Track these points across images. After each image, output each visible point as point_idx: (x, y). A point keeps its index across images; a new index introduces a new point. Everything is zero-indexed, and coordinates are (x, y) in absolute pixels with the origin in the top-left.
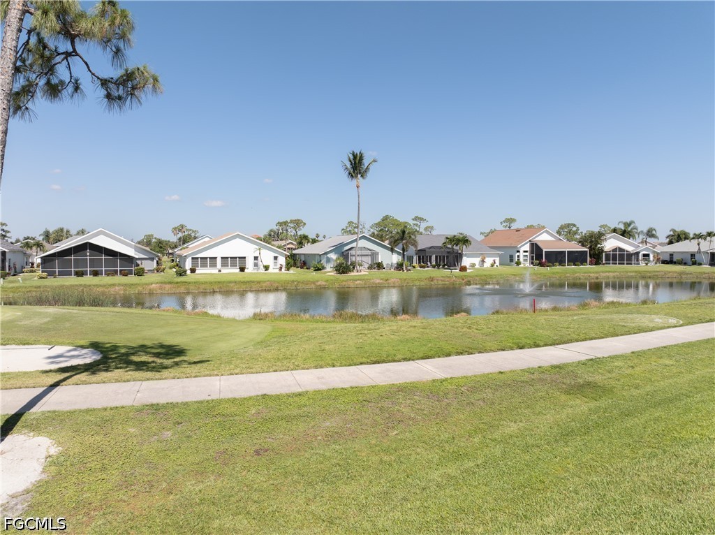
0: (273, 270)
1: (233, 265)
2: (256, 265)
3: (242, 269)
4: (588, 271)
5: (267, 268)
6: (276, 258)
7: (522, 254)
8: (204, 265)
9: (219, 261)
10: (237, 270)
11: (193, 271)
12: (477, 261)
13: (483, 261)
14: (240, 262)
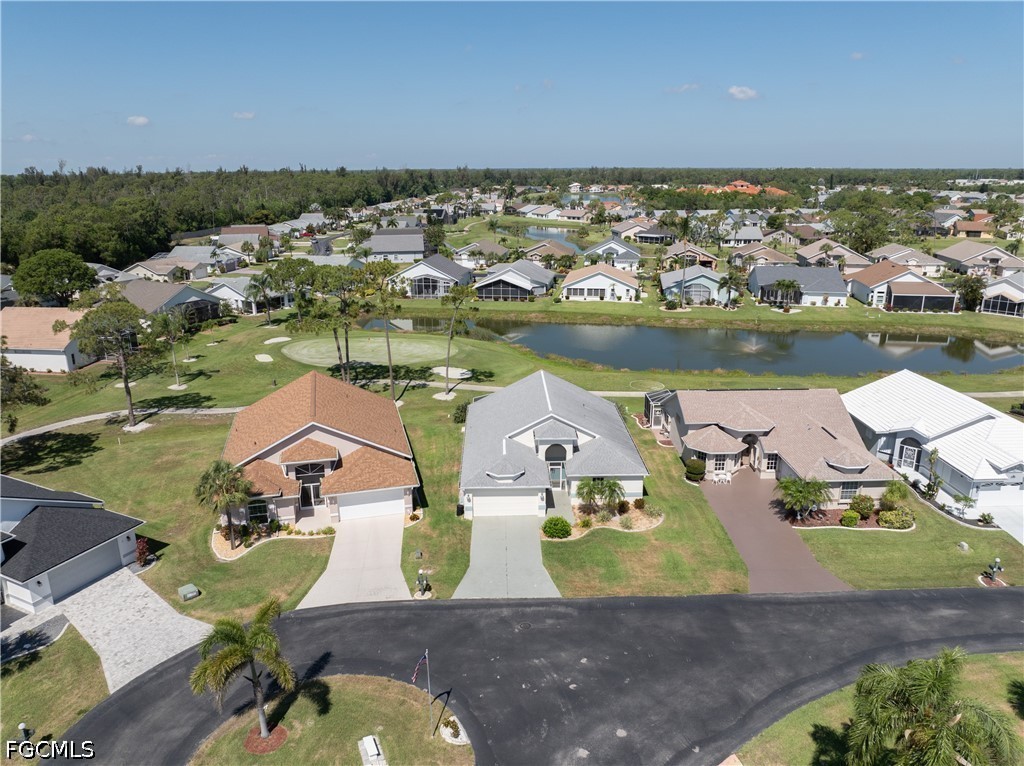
0: (625, 299)
1: (596, 294)
2: (613, 295)
3: (602, 298)
4: (954, 320)
5: (619, 298)
6: (628, 290)
7: (876, 295)
8: (575, 294)
9: (586, 292)
10: (598, 299)
11: (567, 298)
12: (819, 300)
13: (826, 301)
14: (601, 293)
